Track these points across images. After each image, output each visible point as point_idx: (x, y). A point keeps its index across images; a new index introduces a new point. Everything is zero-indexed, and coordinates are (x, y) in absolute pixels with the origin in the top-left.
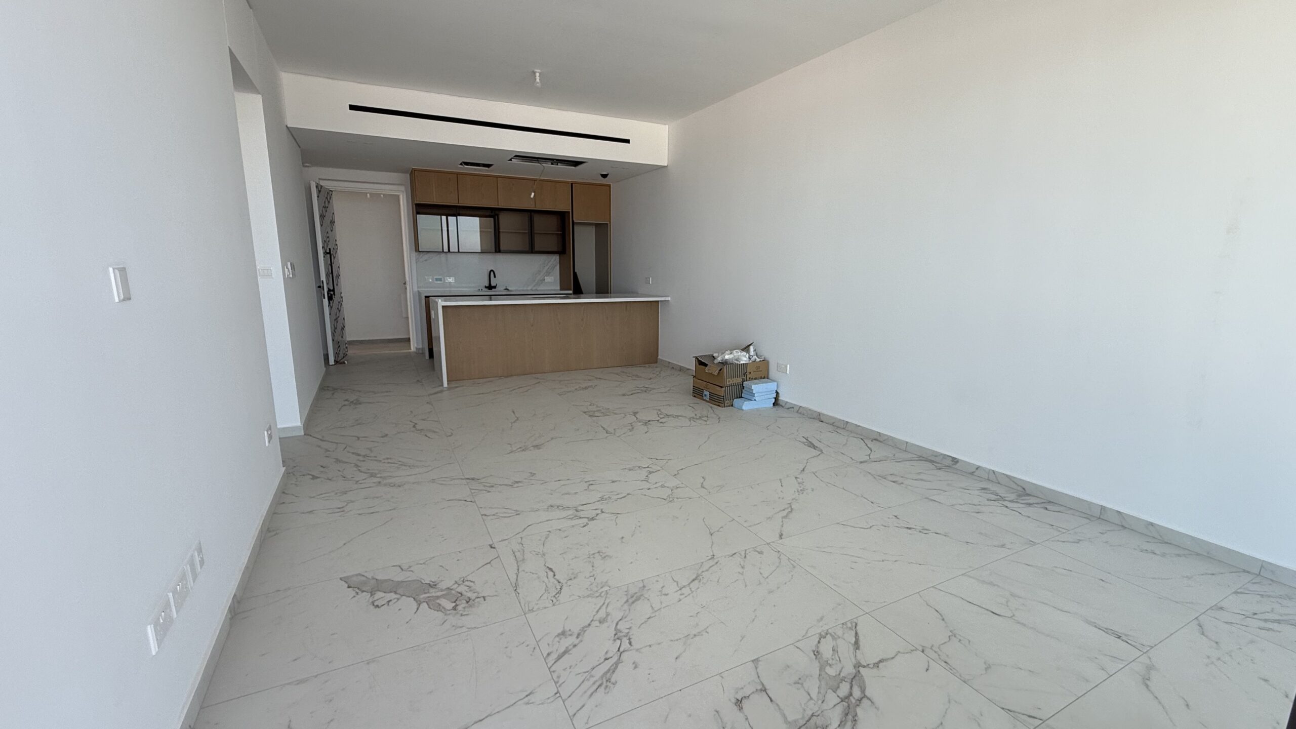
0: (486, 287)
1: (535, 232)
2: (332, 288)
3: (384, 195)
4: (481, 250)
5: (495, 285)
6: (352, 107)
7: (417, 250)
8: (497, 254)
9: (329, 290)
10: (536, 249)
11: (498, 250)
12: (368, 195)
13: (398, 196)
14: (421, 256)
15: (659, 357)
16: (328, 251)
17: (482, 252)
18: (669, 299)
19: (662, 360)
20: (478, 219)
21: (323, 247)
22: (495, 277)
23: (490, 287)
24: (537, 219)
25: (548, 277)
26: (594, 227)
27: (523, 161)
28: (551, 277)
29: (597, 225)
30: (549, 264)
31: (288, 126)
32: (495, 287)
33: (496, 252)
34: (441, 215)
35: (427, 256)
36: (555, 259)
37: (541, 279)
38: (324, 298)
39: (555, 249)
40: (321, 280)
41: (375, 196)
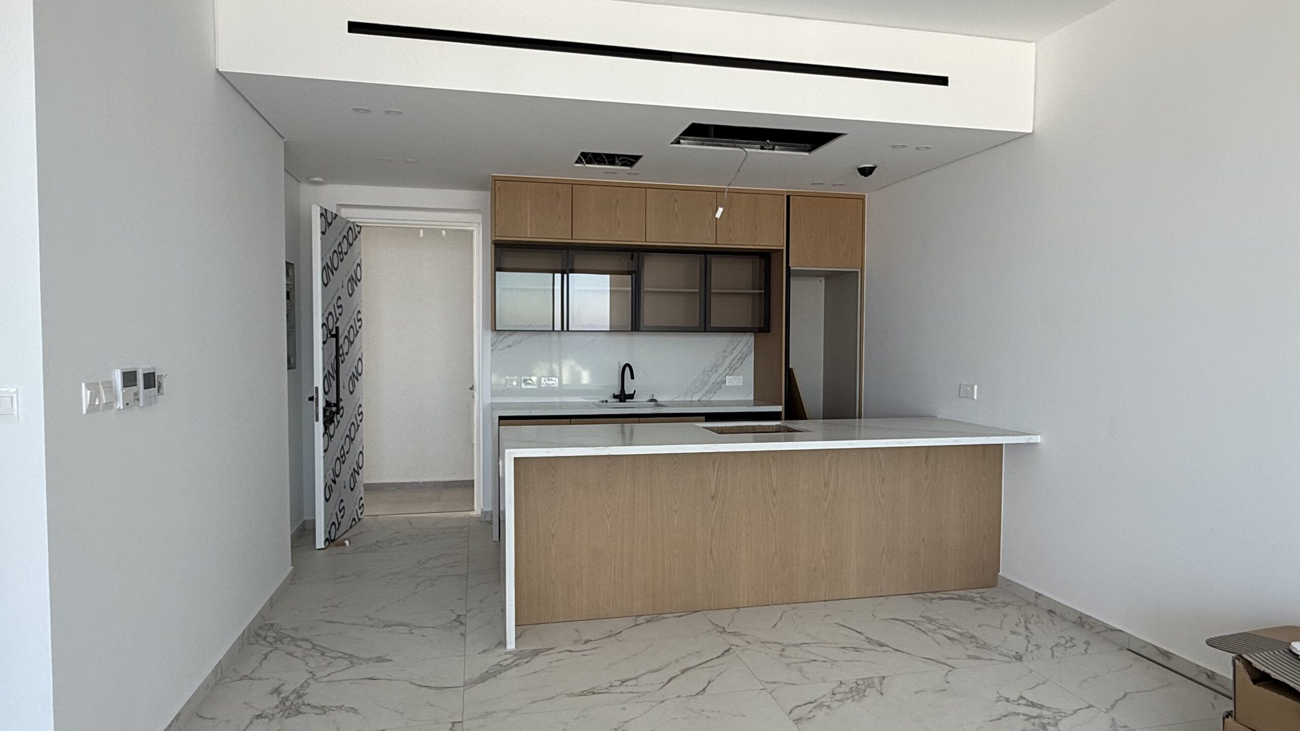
0: (615, 397)
1: (713, 291)
2: (334, 401)
3: (447, 230)
4: (611, 326)
5: (632, 393)
6: (355, 27)
7: (494, 329)
8: (633, 332)
9: (328, 404)
10: (713, 324)
11: (636, 326)
12: (421, 232)
13: (471, 232)
14: (501, 337)
15: (1001, 573)
16: (334, 332)
17: (613, 330)
18: (1038, 439)
19: (1011, 583)
20: (608, 276)
21: (323, 325)
22: (632, 377)
23: (623, 397)
24: (718, 267)
25: (731, 377)
26: (823, 280)
27: (702, 144)
28: (738, 377)
29: (829, 276)
30: (736, 352)
31: (220, 70)
32: (631, 396)
33: (632, 330)
34: (554, 272)
35: (511, 339)
36: (747, 342)
37: (719, 380)
38: (317, 420)
39: (746, 324)
40: (315, 386)
41: (432, 232)
